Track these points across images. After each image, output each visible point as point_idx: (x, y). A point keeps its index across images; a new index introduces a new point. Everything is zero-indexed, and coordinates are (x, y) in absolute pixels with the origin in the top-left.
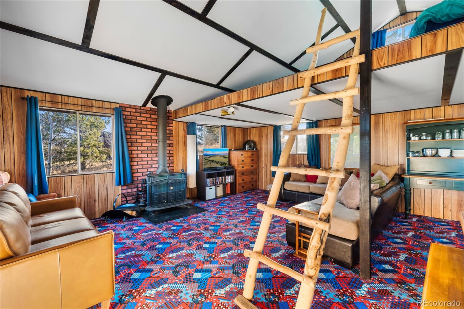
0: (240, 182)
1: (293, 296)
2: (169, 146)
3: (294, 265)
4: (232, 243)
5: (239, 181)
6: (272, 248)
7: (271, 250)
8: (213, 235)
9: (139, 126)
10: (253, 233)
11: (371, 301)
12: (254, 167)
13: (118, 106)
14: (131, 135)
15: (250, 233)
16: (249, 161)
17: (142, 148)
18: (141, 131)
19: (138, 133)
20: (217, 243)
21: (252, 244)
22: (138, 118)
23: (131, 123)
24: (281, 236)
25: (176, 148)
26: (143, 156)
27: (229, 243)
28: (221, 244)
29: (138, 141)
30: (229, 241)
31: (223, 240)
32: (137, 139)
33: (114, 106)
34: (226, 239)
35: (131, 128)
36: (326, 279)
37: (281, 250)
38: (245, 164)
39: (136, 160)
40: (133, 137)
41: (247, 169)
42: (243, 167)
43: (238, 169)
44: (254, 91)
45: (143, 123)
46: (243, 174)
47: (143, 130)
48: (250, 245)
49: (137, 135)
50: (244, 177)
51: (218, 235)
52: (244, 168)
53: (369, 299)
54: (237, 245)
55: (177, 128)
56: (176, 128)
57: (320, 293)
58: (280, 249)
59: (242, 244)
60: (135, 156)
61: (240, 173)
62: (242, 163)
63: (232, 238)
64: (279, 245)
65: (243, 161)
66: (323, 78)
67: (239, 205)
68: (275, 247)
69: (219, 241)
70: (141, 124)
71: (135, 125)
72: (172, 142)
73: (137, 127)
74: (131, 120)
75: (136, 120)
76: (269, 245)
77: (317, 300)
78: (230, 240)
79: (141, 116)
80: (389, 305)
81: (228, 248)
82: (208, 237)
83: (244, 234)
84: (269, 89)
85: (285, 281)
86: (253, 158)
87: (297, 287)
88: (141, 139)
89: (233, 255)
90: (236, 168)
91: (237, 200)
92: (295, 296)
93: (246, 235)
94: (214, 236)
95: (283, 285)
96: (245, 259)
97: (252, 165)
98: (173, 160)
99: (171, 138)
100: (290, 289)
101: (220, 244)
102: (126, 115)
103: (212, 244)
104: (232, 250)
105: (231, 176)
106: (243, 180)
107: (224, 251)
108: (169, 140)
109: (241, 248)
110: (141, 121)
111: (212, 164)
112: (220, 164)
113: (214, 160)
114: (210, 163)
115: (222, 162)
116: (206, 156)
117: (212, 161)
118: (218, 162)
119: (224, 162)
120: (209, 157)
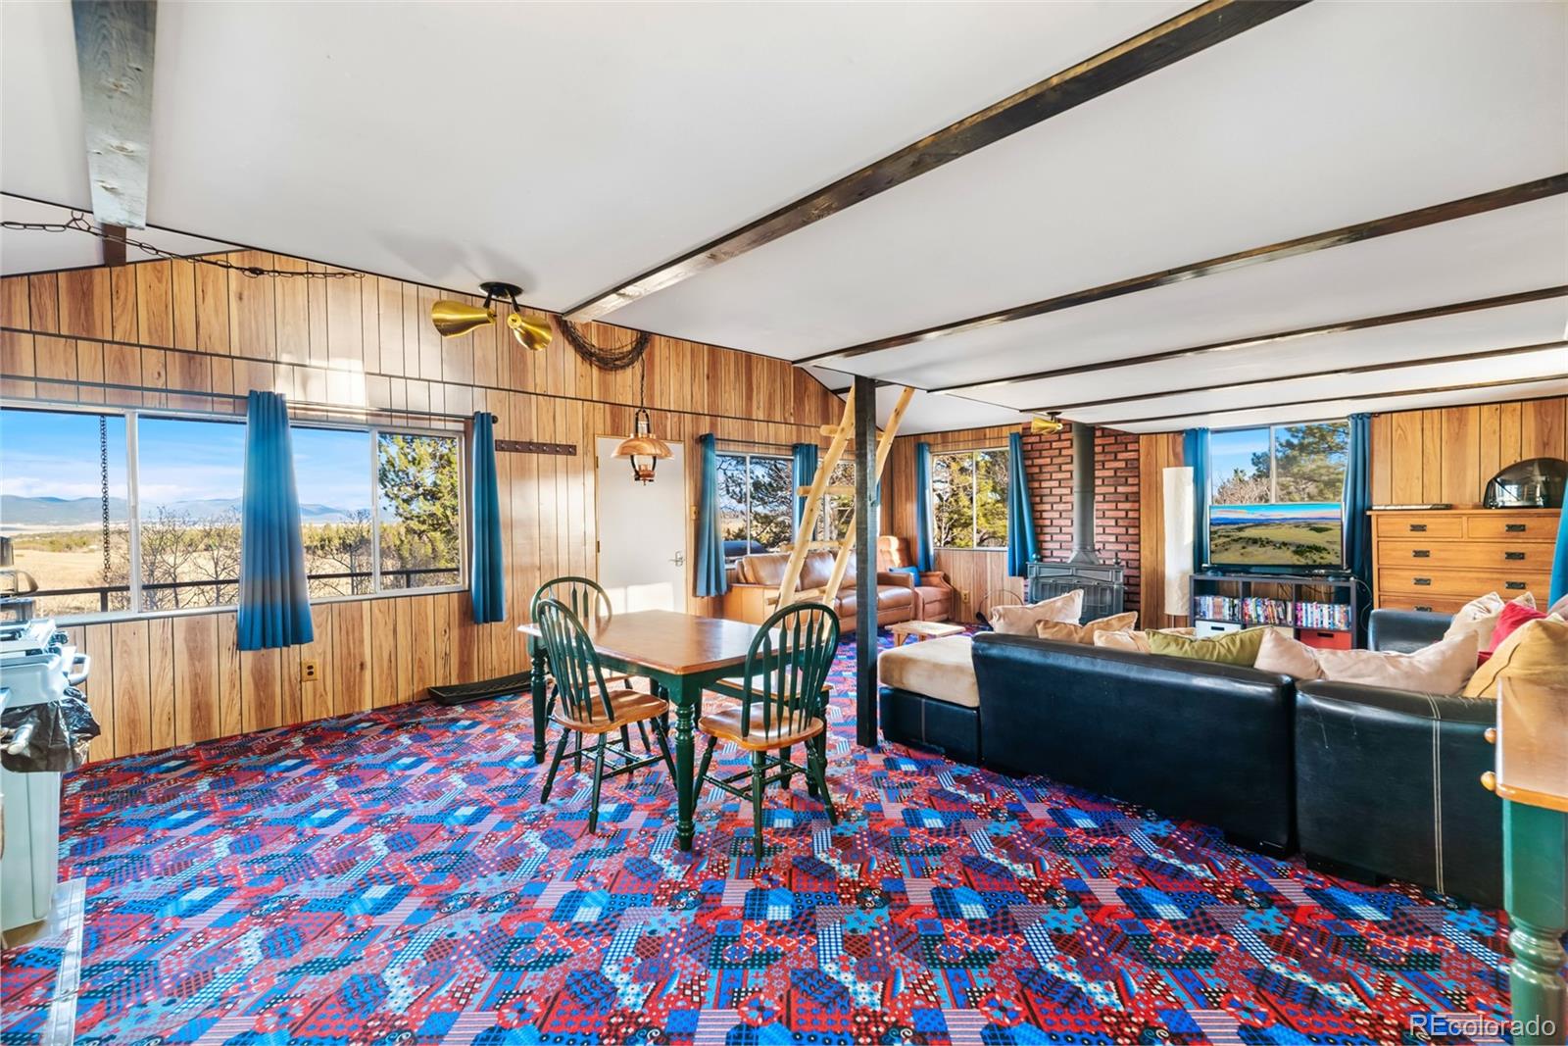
2: (1127, 500)
9: (1055, 461)
13: (1019, 429)
14: (1040, 481)
17: (1061, 507)
18: (1060, 471)
19: (1054, 476)
22: (1054, 445)
23: (1040, 457)
25: (1148, 506)
26: (1062, 522)
29: (1054, 491)
32: (1051, 488)
33: (1015, 430)
35: (1040, 466)
39: (1047, 530)
40: (1044, 485)
45: (1064, 452)
47: (1064, 467)
49: (1051, 479)
55: (1153, 452)
56: (1148, 453)
60: (1048, 522)
70: (1060, 455)
71: (1048, 460)
72: (1135, 489)
73: (1051, 464)
74: (1040, 451)
75: (1051, 448)
79: (1060, 440)
88: (1060, 486)
98: (1139, 535)
99: (1130, 481)
102: (1032, 444)
108: (1126, 484)
110: (1060, 449)
111: (1251, 549)
112: (1293, 548)
113: (1263, 537)
114: (1244, 548)
115: (1302, 543)
116: (1225, 524)
117: (1255, 541)
118: (1285, 544)
119: (1311, 543)
120: (1240, 529)
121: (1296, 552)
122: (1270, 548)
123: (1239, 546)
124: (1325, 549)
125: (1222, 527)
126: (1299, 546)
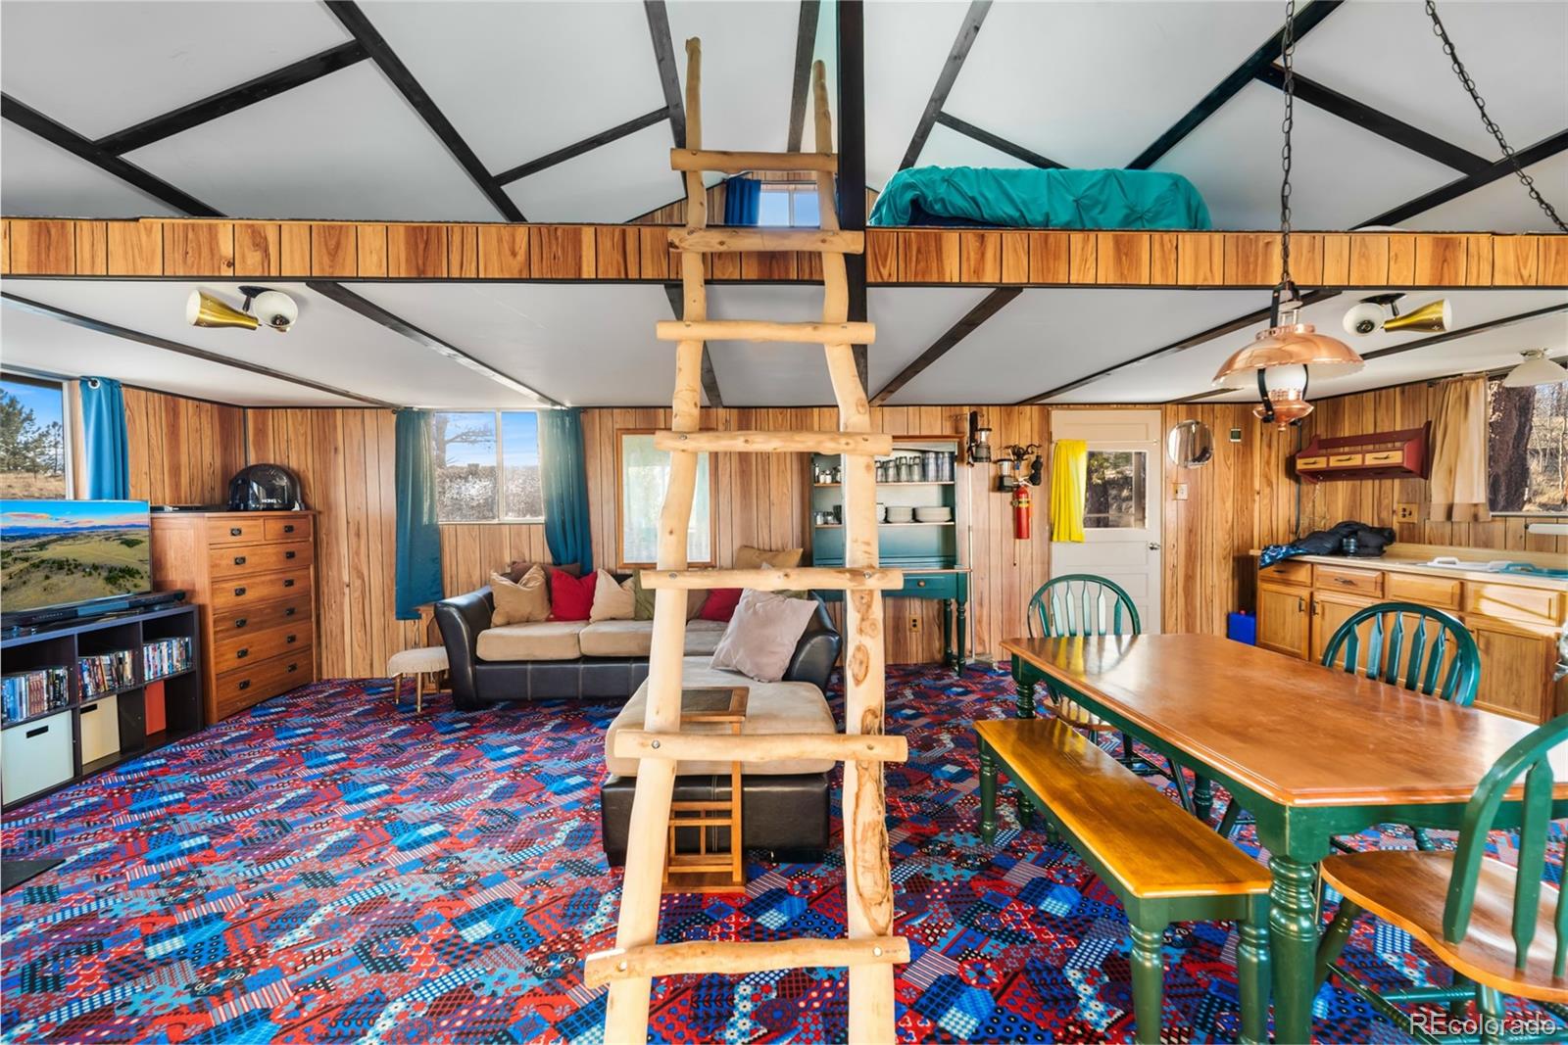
0: (225, 667)
1: (756, 1036)
3: (681, 927)
4: (363, 972)
5: (222, 656)
6: (562, 902)
7: (564, 916)
8: (207, 981)
10: (437, 878)
11: (916, 923)
12: (297, 585)
15: (423, 882)
16: (274, 558)
20: (266, 1014)
21: (465, 926)
24: (560, 842)
27: (345, 980)
28: (301, 1006)
30: (341, 968)
31: (293, 978)
34: (312, 968)
36: (792, 921)
37: (600, 895)
38: (252, 575)
41: (262, 600)
42: (240, 592)
43: (215, 600)
44: (427, 243)
46: (242, 624)
48: (463, 932)
50: (246, 638)
51: (246, 970)
52: (250, 596)
53: (909, 920)
54: (396, 964)
57: (813, 976)
58: (592, 894)
59: (417, 948)
61: (224, 619)
62: (239, 570)
63: (347, 943)
64: (581, 883)
65: (240, 561)
66: (731, 269)
67: (266, 776)
68: (574, 895)
69: (276, 995)
76: (541, 899)
77: (821, 1005)
78: (337, 958)
80: (947, 910)
81: (353, 1003)
82: (176, 1012)
83: (397, 902)
84: (514, 254)
85: (695, 1001)
86: (291, 548)
87: (745, 998)
89: (410, 1024)
90: (204, 597)
91: (235, 757)
92: (760, 1033)
93: (412, 898)
94: (220, 982)
95: (700, 1022)
96: (481, 1007)
97: (289, 576)
100: (732, 1020)
101: (292, 1006)
103: (240, 1030)
104: (387, 1001)
105: (175, 643)
106: (243, 654)
107: (347, 1031)
109: (430, 970)
111: (58, 578)
112: (105, 574)
113: (71, 557)
114: (47, 577)
115: (114, 563)
116: (22, 538)
117: (60, 565)
118: (95, 567)
119: (123, 565)
120: (42, 546)
121: (110, 580)
122: (78, 575)
123: (39, 575)
124: (138, 572)
125: (18, 543)
126: (111, 570)
